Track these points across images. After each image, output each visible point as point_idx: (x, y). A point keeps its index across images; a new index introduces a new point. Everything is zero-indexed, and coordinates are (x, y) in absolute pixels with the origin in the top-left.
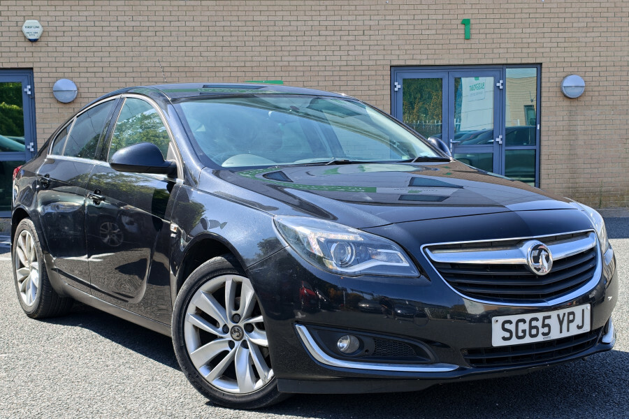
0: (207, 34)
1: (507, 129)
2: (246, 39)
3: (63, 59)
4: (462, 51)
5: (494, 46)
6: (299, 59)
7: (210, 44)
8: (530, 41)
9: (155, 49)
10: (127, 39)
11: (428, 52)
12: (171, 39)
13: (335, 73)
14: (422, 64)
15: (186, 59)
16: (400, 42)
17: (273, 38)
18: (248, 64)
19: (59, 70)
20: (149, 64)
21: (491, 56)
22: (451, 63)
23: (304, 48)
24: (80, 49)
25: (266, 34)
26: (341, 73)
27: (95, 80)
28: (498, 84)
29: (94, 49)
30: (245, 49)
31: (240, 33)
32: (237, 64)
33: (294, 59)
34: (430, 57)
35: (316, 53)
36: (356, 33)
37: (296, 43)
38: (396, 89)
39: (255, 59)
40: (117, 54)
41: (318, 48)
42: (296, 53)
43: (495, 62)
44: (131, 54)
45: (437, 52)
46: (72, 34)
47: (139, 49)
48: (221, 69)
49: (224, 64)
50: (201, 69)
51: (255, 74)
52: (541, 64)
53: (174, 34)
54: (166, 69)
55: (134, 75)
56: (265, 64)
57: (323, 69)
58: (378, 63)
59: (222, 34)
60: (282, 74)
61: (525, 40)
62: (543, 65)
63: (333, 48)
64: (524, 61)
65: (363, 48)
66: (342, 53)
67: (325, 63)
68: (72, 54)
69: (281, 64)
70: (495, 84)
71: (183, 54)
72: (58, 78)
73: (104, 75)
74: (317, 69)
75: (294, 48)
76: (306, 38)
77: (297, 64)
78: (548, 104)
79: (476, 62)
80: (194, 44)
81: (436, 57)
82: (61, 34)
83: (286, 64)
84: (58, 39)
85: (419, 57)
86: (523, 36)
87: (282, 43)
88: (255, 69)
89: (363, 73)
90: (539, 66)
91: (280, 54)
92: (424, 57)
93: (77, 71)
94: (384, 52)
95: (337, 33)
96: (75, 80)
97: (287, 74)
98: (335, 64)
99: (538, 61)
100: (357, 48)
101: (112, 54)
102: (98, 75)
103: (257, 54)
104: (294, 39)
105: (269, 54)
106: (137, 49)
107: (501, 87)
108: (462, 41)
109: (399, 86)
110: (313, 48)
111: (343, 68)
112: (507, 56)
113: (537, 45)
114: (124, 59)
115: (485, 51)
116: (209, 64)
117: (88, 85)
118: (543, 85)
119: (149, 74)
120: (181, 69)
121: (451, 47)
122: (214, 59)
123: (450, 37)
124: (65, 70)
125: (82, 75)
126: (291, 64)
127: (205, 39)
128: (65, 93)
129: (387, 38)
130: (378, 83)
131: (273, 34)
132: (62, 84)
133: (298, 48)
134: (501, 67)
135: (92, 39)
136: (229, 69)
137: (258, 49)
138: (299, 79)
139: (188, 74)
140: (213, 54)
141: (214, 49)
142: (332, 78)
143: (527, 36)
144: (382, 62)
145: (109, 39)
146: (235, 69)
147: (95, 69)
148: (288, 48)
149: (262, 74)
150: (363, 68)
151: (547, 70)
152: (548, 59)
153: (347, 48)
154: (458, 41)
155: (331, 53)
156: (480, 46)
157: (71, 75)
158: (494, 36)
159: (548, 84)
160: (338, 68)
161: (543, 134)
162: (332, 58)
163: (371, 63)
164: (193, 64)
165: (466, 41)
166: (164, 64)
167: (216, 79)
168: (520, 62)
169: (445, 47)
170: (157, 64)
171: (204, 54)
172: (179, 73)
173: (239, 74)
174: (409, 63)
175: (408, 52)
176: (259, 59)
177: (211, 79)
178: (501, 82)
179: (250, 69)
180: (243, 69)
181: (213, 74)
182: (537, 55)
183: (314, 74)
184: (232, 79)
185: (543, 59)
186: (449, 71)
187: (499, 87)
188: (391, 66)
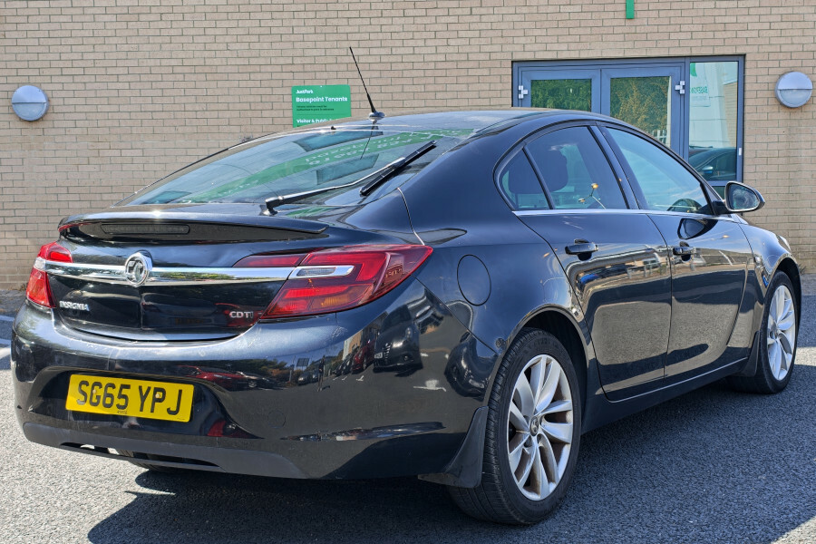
0: (236, 16)
2: (294, 23)
3: (27, 57)
4: (621, 38)
5: (671, 28)
6: (374, 51)
7: (241, 31)
8: (726, 20)
9: (159, 40)
10: (119, 26)
11: (569, 39)
12: (184, 24)
13: (429, 73)
14: (560, 57)
15: (206, 54)
16: (526, 25)
17: (335, 22)
18: (297, 61)
19: (21, 72)
20: (151, 63)
22: (605, 56)
23: (381, 36)
24: (51, 42)
25: (325, 15)
26: (438, 73)
27: (73, 87)
28: (677, 87)
29: (71, 41)
30: (293, 38)
31: (286, 15)
32: (282, 61)
33: (365, 52)
34: (573, 46)
35: (398, 43)
36: (459, 12)
37: (369, 29)
38: (521, 96)
39: (308, 52)
40: (105, 48)
41: (403, 36)
42: (369, 44)
43: (673, 53)
44: (126, 48)
45: (583, 39)
46: (39, 19)
47: (137, 40)
48: (258, 69)
49: (262, 61)
50: (229, 69)
51: (307, 76)
52: (744, 55)
53: (188, 17)
54: (178, 70)
55: (130, 78)
56: (323, 60)
57: (410, 66)
58: (494, 56)
59: (259, 16)
60: (348, 75)
61: (719, 20)
62: (748, 58)
63: (425, 35)
64: (717, 52)
65: (470, 34)
66: (438, 42)
67: (412, 58)
68: (40, 49)
70: (673, 87)
71: (201, 47)
72: (19, 85)
73: (86, 79)
74: (401, 66)
75: (367, 36)
76: (383, 21)
77: (371, 59)
79: (644, 54)
80: (218, 32)
81: (581, 46)
82: (23, 20)
84: (20, 27)
85: (556, 47)
86: (716, 12)
87: (349, 29)
88: (308, 68)
89: (471, 72)
90: (741, 58)
91: (345, 45)
92: (564, 47)
93: (48, 73)
94: (502, 41)
95: (430, 12)
96: (45, 87)
98: (427, 58)
99: (740, 51)
100: (462, 34)
101: (98, 48)
102: (77, 79)
103: (310, 45)
104: (367, 22)
105: (328, 45)
106: (134, 40)
107: (682, 92)
108: (622, 22)
109: (526, 92)
110: (395, 36)
111: (440, 66)
112: (692, 43)
113: (738, 27)
114: (114, 56)
115: (656, 37)
116: (239, 62)
117: (63, 94)
118: (748, 87)
119: (152, 78)
120: (199, 69)
121: (605, 30)
122: (246, 54)
123: (604, 16)
124: (31, 72)
125: (55, 79)
126: (363, 59)
127: (234, 24)
128: (32, 105)
129: (507, 18)
130: (493, 87)
131: (334, 15)
132: (22, 93)
133: (372, 36)
134: (683, 60)
135: (69, 26)
136: (269, 69)
137: (313, 37)
138: (374, 82)
139: (209, 77)
140: (245, 46)
141: (246, 39)
142: (423, 81)
143: (723, 12)
144: (499, 56)
145: (93, 26)
146: (279, 69)
147: (74, 71)
148: (357, 37)
149: (318, 75)
150: (471, 65)
151: (754, 64)
152: (755, 48)
153: (447, 35)
154: (615, 23)
155: (421, 43)
156: (649, 29)
157: (39, 79)
158: (672, 13)
159: (756, 87)
160: (432, 66)
161: (747, 162)
162: (424, 51)
163: (482, 57)
164: (216, 62)
165: (628, 22)
166: (173, 62)
167: (251, 84)
168: (710, 53)
169: (596, 31)
170: (165, 62)
171: (232, 47)
172: (196, 75)
173: (285, 76)
174: (540, 56)
175: (539, 40)
176: (315, 52)
177: (243, 84)
178: (682, 83)
179: (300, 68)
180: (290, 68)
181: (246, 76)
182: (737, 42)
183: (396, 74)
184: (274, 84)
185: (747, 47)
186: (601, 67)
187: (678, 91)
188: (512, 62)
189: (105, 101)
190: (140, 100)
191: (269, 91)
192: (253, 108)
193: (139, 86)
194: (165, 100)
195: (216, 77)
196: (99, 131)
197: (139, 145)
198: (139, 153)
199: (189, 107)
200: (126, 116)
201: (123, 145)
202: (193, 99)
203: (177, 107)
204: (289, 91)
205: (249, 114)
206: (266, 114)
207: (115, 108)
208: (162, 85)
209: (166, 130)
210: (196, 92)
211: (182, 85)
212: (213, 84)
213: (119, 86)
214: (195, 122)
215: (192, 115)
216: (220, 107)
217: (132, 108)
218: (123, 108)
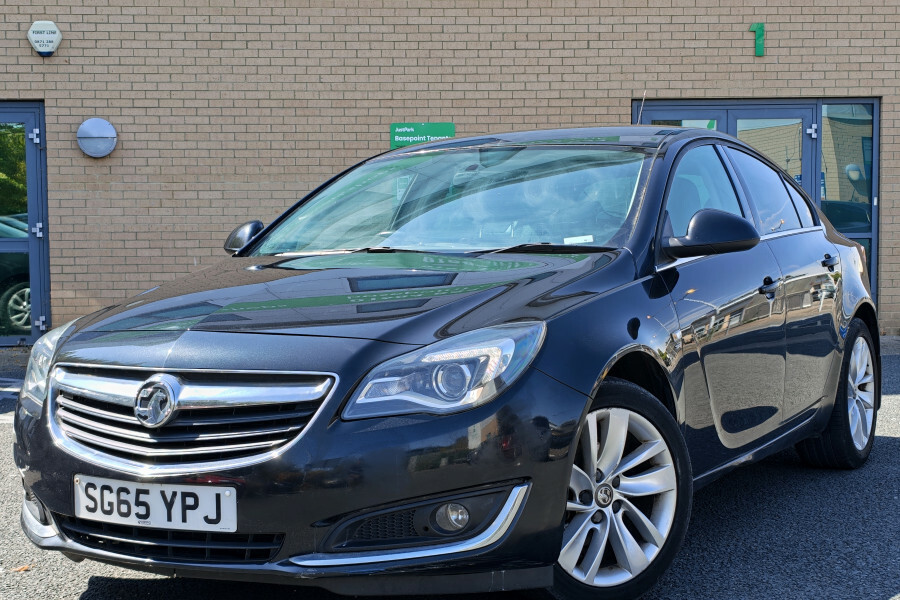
0: (331, 45)
2: (395, 54)
3: (94, 86)
4: (750, 76)
5: (803, 67)
6: (482, 87)
7: (334, 62)
8: (862, 59)
9: (245, 70)
10: (199, 53)
11: (694, 76)
12: (272, 53)
13: (541, 111)
14: (684, 96)
15: (296, 86)
16: (647, 60)
17: (440, 54)
18: (397, 96)
19: (87, 103)
20: (235, 95)
21: (799, 84)
22: (732, 95)
23: (489, 70)
24: (122, 69)
25: (428, 46)
26: (551, 111)
27: (146, 120)
28: (809, 131)
29: (144, 69)
30: (392, 70)
31: (385, 45)
32: (380, 96)
33: (472, 87)
34: (698, 84)
36: (575, 45)
37: (478, 62)
39: (410, 87)
40: (183, 78)
41: (513, 70)
42: (477, 78)
43: (805, 93)
44: (206, 78)
45: (709, 76)
46: (109, 44)
47: (220, 69)
48: (353, 104)
49: (358, 95)
50: (321, 104)
51: (407, 112)
52: (880, 98)
53: (277, 45)
54: (264, 103)
55: (210, 112)
56: (425, 95)
57: (521, 103)
58: (612, 94)
59: (356, 46)
60: (454, 112)
61: (854, 59)
62: (884, 100)
63: (537, 70)
64: (852, 93)
65: (587, 69)
66: (551, 78)
67: (524, 95)
68: (110, 78)
69: (452, 95)
70: (804, 131)
71: (291, 78)
72: (85, 117)
74: (511, 103)
75: (474, 70)
76: (493, 53)
77: (478, 95)
78: (893, 164)
79: (773, 94)
80: (310, 62)
81: (707, 84)
82: (92, 44)
83: (460, 95)
84: (87, 52)
85: (679, 85)
86: (851, 51)
87: (454, 62)
88: (409, 104)
89: (588, 111)
90: (875, 101)
91: (450, 79)
92: (689, 85)
93: (118, 105)
94: (622, 77)
95: (544, 45)
96: (112, 119)
97: (461, 112)
98: (540, 95)
99: (876, 93)
100: (578, 69)
101: (174, 78)
102: (151, 112)
103: (413, 78)
104: (474, 54)
105: (431, 79)
106: (216, 70)
107: (814, 136)
108: (751, 60)
110: (505, 70)
111: (553, 103)
112: (824, 84)
113: (873, 67)
114: (193, 87)
115: (787, 76)
116: (333, 96)
117: (134, 128)
118: (884, 132)
119: (235, 112)
120: (287, 104)
121: (733, 68)
122: (341, 87)
123: (732, 52)
124: (98, 103)
125: (125, 112)
126: (469, 95)
127: (328, 54)
128: (97, 140)
129: (627, 53)
131: (438, 46)
132: (91, 127)
133: (480, 70)
134: (814, 101)
135: (142, 53)
136: (366, 104)
137: (415, 70)
138: (481, 120)
139: (299, 112)
140: (341, 78)
141: (342, 71)
143: (858, 51)
144: (618, 94)
145: (170, 53)
146: (377, 104)
147: (147, 103)
148: (464, 70)
149: (420, 112)
150: (587, 102)
151: (890, 107)
152: (892, 90)
153: (561, 70)
154: (743, 60)
155: (533, 78)
156: (780, 67)
157: (107, 112)
158: (804, 51)
159: (892, 132)
160: (545, 103)
161: (883, 212)
162: (536, 86)
163: (600, 94)
164: (308, 95)
165: (757, 60)
166: (260, 95)
167: (345, 120)
168: (845, 94)
169: (723, 68)
170: (249, 95)
171: (326, 79)
172: (284, 110)
173: (382, 112)
174: (663, 94)
175: (662, 77)
176: (416, 87)
178: (814, 126)
179: (400, 104)
180: (390, 104)
181: (340, 112)
182: (873, 82)
183: (505, 112)
184: (371, 120)
185: (884, 89)
186: (728, 108)
187: (811, 135)
188: (632, 100)
189: (181, 137)
190: (221, 137)
191: (365, 128)
193: (220, 120)
194: (250, 137)
195: (307, 112)
196: (174, 171)
197: (219, 186)
198: (218, 195)
199: (275, 145)
200: (204, 154)
201: (200, 187)
202: (280, 137)
203: (262, 145)
204: (387, 129)
205: (343, 153)
206: (361, 153)
207: (194, 145)
208: (246, 120)
209: (250, 170)
210: (285, 128)
211: (269, 120)
212: (303, 120)
213: (198, 120)
214: (282, 162)
215: (278, 153)
216: (310, 145)
217: (212, 145)
218: (202, 145)
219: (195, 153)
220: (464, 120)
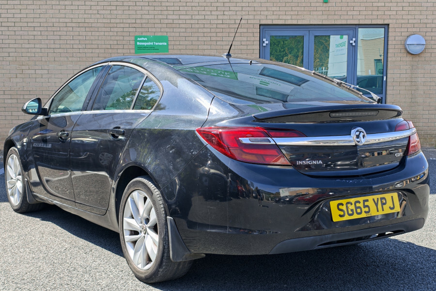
1: (358, 78)
4: (320, 13)
5: (348, 9)
6: (182, 17)
7: (106, 3)
8: (379, 4)
9: (59, 7)
11: (292, 13)
13: (213, 30)
14: (287, 23)
15: (86, 16)
16: (268, 4)
18: (138, 21)
20: (54, 20)
21: (346, 17)
22: (312, 23)
23: (186, 8)
26: (218, 30)
27: (8, 33)
28: (351, 42)
29: (7, 7)
30: (135, 8)
32: (129, 21)
33: (177, 17)
34: (294, 17)
35: (196, 13)
37: (180, 4)
38: (264, 45)
39: (144, 17)
40: (27, 11)
41: (198, 8)
42: (180, 13)
43: (349, 22)
44: (39, 11)
47: (46, 7)
48: (115, 25)
49: (118, 21)
50: (99, 25)
51: (143, 30)
52: (388, 25)
54: (68, 25)
55: (41, 29)
56: (153, 21)
57: (202, 26)
58: (249, 22)
60: (167, 30)
61: (375, 4)
62: (390, 26)
63: (211, 8)
64: (374, 22)
65: (237, 9)
66: (218, 13)
67: (204, 22)
69: (166, 21)
70: (349, 42)
71: (83, 12)
73: (16, 29)
74: (197, 26)
75: (178, 8)
77: (180, 22)
78: (394, 59)
79: (333, 23)
80: (93, 3)
81: (298, 17)
83: (171, 21)
85: (284, 17)
87: (168, 4)
88: (144, 25)
90: (386, 26)
91: (166, 13)
92: (289, 17)
94: (254, 13)
97: (171, 30)
98: (212, 22)
99: (386, 22)
100: (232, 8)
101: (23, 11)
102: (11, 29)
103: (146, 12)
105: (156, 12)
106: (44, 7)
107: (354, 44)
108: (321, 4)
109: (267, 42)
110: (194, 8)
111: (219, 26)
112: (360, 17)
113: (385, 9)
114: (32, 16)
115: (340, 13)
116: (105, 21)
117: (2, 37)
118: (390, 42)
119: (54, 29)
120: (81, 25)
122: (109, 16)
123: (311, 1)
126: (175, 22)
130: (249, 39)
133: (181, 8)
134: (354, 26)
136: (122, 25)
137: (147, 8)
138: (182, 34)
139: (87, 29)
140: (109, 12)
141: (109, 8)
142: (209, 35)
143: (377, 1)
144: (252, 22)
146: (127, 25)
147: (9, 24)
148: (173, 8)
149: (150, 30)
151: (393, 29)
152: (394, 21)
153: (223, 9)
154: (318, 4)
155: (209, 13)
156: (336, 9)
159: (394, 42)
160: (215, 26)
161: (389, 84)
162: (210, 17)
164: (91, 21)
165: (325, 5)
166: (67, 20)
167: (111, 34)
168: (370, 23)
169: (306, 9)
170: (61, 20)
171: (101, 12)
172: (79, 28)
173: (131, 30)
174: (275, 22)
175: (275, 13)
176: (148, 17)
177: (106, 34)
178: (354, 39)
179: (140, 26)
180: (134, 25)
181: (108, 29)
182: (385, 17)
183: (194, 30)
184: (124, 34)
185: (390, 20)
186: (309, 29)
187: (352, 44)
188: (260, 25)
189: (26, 41)
190: (47, 42)
191: (121, 38)
192: (112, 48)
193: (46, 33)
194: (61, 42)
195: (92, 29)
196: (23, 59)
197: (46, 67)
198: (46, 72)
199: (75, 46)
200: (38, 50)
201: (37, 67)
202: (77, 42)
203: (68, 46)
204: (133, 38)
205: (110, 51)
206: (119, 51)
207: (33, 46)
208: (60, 33)
209: (62, 59)
210: (80, 38)
211: (72, 33)
212: (90, 34)
213: (35, 33)
214: (79, 55)
215: (77, 51)
216: (93, 46)
217: (42, 46)
218: (37, 46)
219: (34, 50)
220: (173, 34)
